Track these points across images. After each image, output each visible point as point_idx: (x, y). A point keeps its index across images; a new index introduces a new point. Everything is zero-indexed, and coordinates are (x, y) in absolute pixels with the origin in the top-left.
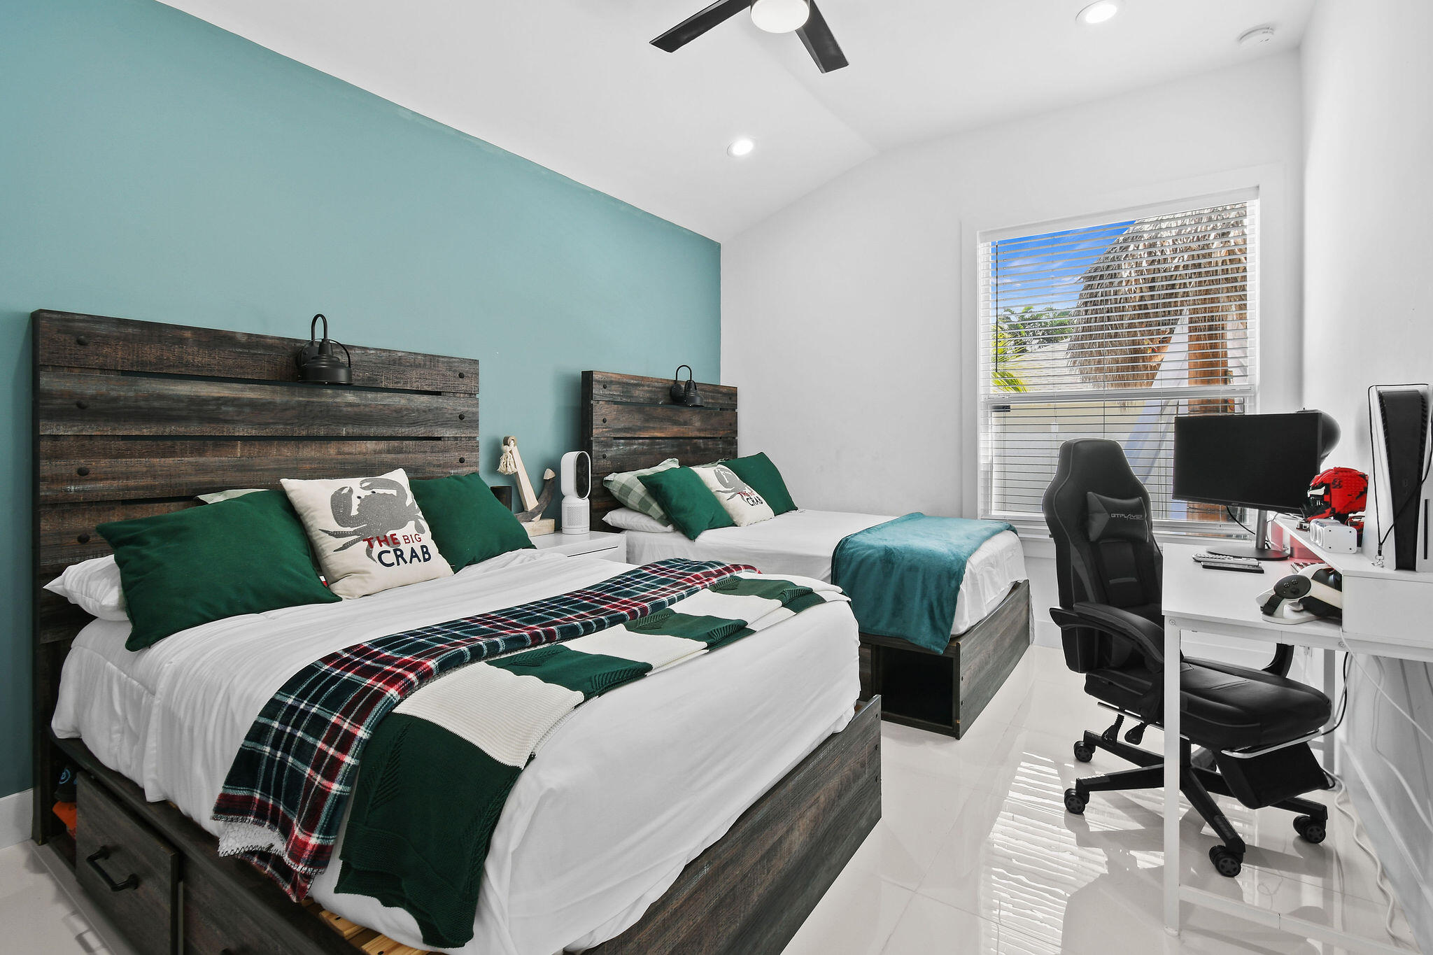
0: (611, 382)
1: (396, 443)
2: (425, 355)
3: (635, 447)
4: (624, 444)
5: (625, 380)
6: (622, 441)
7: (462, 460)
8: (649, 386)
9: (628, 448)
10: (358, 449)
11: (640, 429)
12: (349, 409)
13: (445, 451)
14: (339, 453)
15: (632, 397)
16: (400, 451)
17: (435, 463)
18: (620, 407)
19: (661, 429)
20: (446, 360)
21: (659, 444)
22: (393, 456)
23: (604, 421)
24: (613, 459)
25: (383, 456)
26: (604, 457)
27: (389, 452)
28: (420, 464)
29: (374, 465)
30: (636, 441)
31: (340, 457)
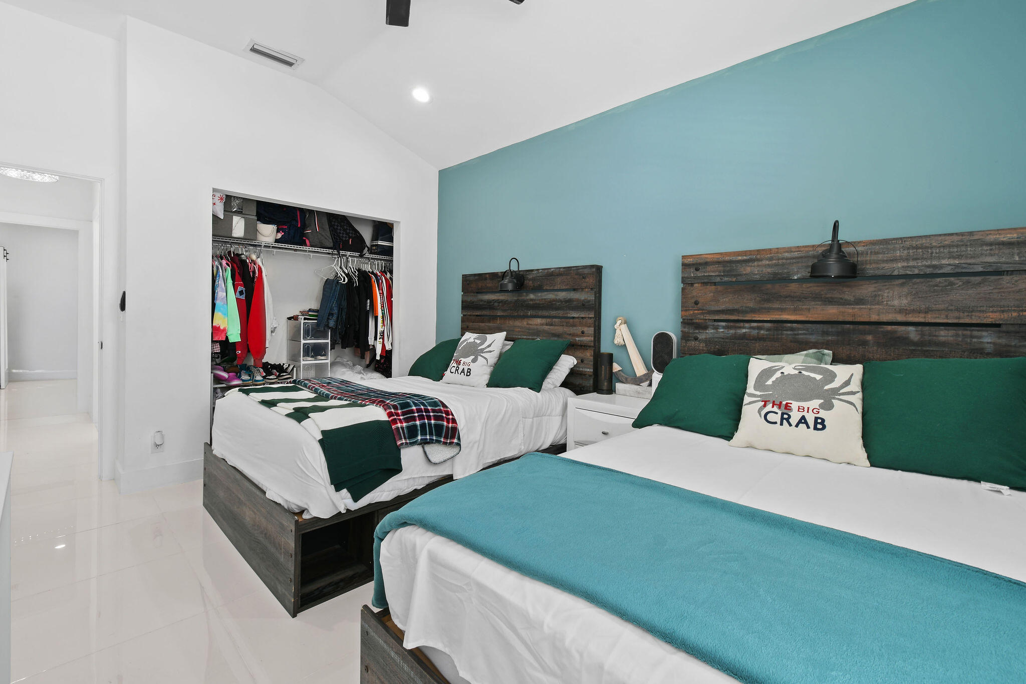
0: (706, 264)
1: (549, 320)
2: (564, 268)
3: (744, 331)
4: (724, 327)
5: (727, 258)
6: (724, 324)
7: (583, 332)
8: (771, 259)
9: (732, 332)
10: (534, 323)
11: (753, 311)
12: (531, 302)
13: (574, 325)
14: (528, 324)
15: (740, 275)
16: (551, 325)
17: (568, 332)
18: (720, 288)
19: (795, 311)
20: (575, 268)
21: (792, 329)
22: (549, 327)
23: (696, 303)
24: (707, 341)
25: (544, 326)
26: (696, 339)
27: (547, 325)
28: (561, 333)
29: (540, 331)
30: (747, 325)
31: (528, 326)
